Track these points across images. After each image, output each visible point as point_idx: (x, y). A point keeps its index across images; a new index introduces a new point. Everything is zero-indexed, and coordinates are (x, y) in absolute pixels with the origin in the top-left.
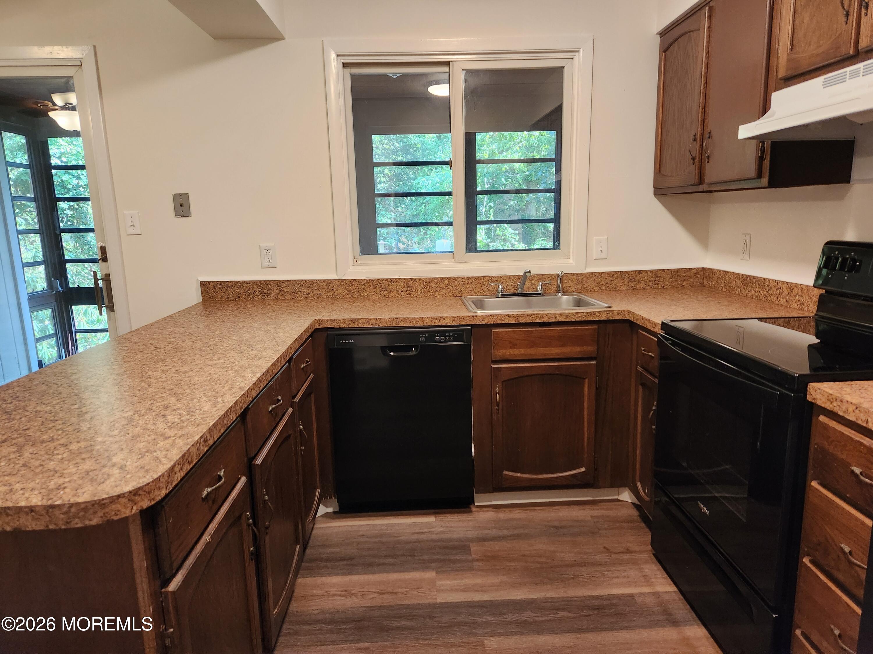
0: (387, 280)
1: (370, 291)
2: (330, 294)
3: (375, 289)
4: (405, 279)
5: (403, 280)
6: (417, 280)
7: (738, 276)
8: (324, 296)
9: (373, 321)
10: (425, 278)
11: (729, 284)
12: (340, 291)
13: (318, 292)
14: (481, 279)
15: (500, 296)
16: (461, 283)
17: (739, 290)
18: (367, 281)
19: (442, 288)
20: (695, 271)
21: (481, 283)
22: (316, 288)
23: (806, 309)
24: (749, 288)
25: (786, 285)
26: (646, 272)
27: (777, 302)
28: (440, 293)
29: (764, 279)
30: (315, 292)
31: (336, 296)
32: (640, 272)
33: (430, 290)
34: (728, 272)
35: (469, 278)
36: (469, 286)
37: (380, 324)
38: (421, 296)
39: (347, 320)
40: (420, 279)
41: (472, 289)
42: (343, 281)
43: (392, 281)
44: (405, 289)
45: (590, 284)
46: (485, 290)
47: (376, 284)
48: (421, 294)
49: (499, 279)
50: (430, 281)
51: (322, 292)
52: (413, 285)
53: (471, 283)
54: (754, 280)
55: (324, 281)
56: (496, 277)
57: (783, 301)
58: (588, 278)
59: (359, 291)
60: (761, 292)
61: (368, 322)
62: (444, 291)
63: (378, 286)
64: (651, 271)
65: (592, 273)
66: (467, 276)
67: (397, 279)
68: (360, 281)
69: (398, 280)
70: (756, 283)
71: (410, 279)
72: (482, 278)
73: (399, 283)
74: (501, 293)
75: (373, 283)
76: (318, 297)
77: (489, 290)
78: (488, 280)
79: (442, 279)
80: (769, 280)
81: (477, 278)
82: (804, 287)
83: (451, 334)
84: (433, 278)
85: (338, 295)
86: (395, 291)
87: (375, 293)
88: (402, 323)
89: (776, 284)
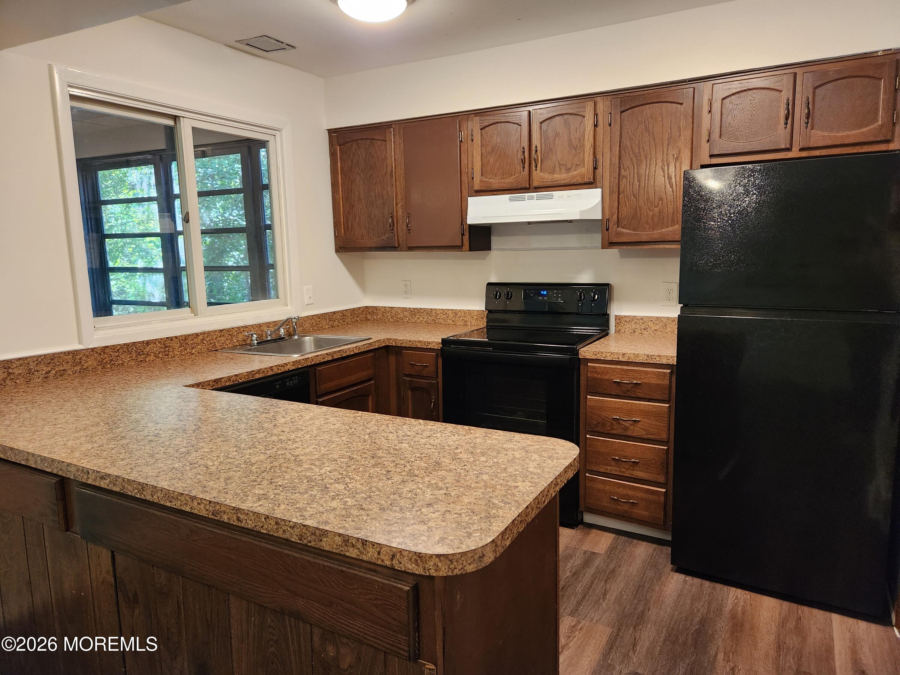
0: (143, 342)
1: (126, 358)
2: (78, 368)
3: (131, 355)
4: (161, 339)
5: (160, 341)
6: (174, 339)
7: (405, 309)
8: (69, 372)
9: (234, 378)
10: (181, 336)
11: (397, 316)
12: (90, 363)
13: (62, 368)
14: (231, 331)
15: (256, 344)
16: (215, 336)
17: (408, 319)
18: (121, 346)
19: (198, 344)
20: (362, 309)
21: (231, 335)
22: (58, 364)
23: (469, 324)
24: (417, 317)
25: (451, 311)
26: (337, 312)
27: (445, 323)
28: (196, 350)
29: (431, 309)
30: (57, 369)
31: (85, 369)
32: (334, 313)
33: (187, 347)
34: (394, 308)
35: (221, 331)
36: (221, 338)
37: (239, 380)
38: (178, 356)
39: (211, 381)
40: (176, 337)
41: (224, 342)
42: (93, 350)
43: (148, 343)
44: (162, 350)
45: (307, 325)
46: (235, 341)
47: (131, 348)
48: (179, 354)
49: (245, 329)
50: (186, 338)
51: (66, 366)
52: (170, 345)
53: (223, 336)
54: (422, 311)
55: (69, 353)
56: (242, 327)
57: (450, 322)
58: (305, 321)
59: (112, 360)
60: (430, 318)
61: (229, 380)
62: (200, 347)
63: (134, 351)
64: (340, 311)
65: (307, 317)
66: (219, 329)
67: (154, 340)
68: (114, 348)
69: (154, 342)
70: (424, 312)
71: (167, 338)
72: (232, 329)
73: (156, 344)
74: (256, 342)
75: (128, 348)
76: (62, 374)
77: (238, 341)
78: (237, 331)
79: (197, 335)
80: (435, 309)
81: (228, 330)
82: (466, 311)
83: (296, 377)
84: (189, 335)
85: (87, 368)
86: (152, 354)
87: (130, 359)
88: (257, 375)
89: (443, 312)
